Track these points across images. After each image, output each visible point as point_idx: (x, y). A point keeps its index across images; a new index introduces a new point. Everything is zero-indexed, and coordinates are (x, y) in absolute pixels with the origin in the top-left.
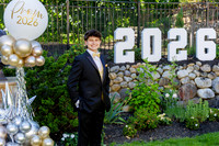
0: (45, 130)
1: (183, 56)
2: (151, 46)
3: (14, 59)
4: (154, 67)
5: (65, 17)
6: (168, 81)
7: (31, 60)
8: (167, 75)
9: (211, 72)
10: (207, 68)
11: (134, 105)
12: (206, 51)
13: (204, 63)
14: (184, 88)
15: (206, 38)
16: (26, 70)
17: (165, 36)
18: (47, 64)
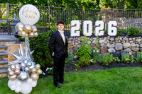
0: (38, 66)
1: (102, 33)
3: (24, 33)
4: (88, 38)
5: (48, 15)
6: (95, 45)
7: (32, 34)
8: (94, 42)
9: (114, 41)
10: (112, 39)
11: (79, 55)
12: (112, 31)
13: (111, 37)
14: (102, 48)
15: (112, 26)
16: (30, 39)
17: (94, 24)
18: (39, 36)
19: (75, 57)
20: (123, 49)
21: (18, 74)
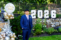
1: (48, 17)
2: (40, 14)
3: (7, 17)
4: (41, 19)
6: (44, 23)
8: (44, 21)
9: (55, 21)
10: (54, 20)
11: (35, 29)
12: (54, 16)
13: (53, 19)
14: (48, 25)
15: (54, 13)
16: (10, 20)
19: (34, 29)
20: (60, 25)
21: (4, 38)
